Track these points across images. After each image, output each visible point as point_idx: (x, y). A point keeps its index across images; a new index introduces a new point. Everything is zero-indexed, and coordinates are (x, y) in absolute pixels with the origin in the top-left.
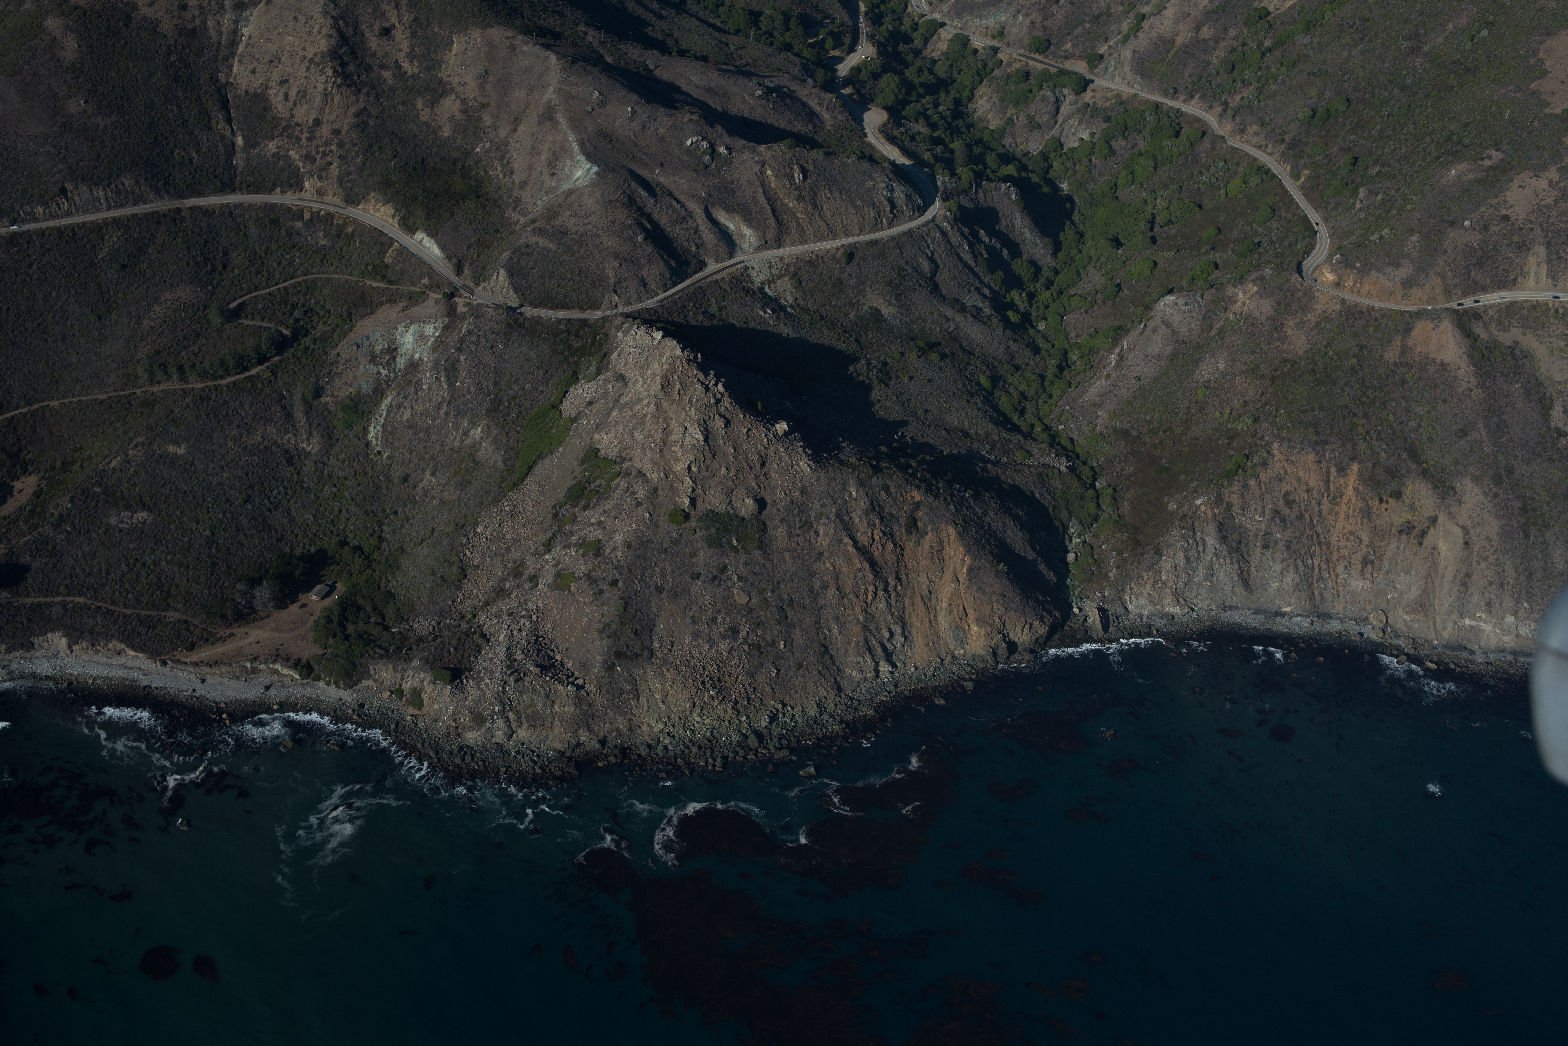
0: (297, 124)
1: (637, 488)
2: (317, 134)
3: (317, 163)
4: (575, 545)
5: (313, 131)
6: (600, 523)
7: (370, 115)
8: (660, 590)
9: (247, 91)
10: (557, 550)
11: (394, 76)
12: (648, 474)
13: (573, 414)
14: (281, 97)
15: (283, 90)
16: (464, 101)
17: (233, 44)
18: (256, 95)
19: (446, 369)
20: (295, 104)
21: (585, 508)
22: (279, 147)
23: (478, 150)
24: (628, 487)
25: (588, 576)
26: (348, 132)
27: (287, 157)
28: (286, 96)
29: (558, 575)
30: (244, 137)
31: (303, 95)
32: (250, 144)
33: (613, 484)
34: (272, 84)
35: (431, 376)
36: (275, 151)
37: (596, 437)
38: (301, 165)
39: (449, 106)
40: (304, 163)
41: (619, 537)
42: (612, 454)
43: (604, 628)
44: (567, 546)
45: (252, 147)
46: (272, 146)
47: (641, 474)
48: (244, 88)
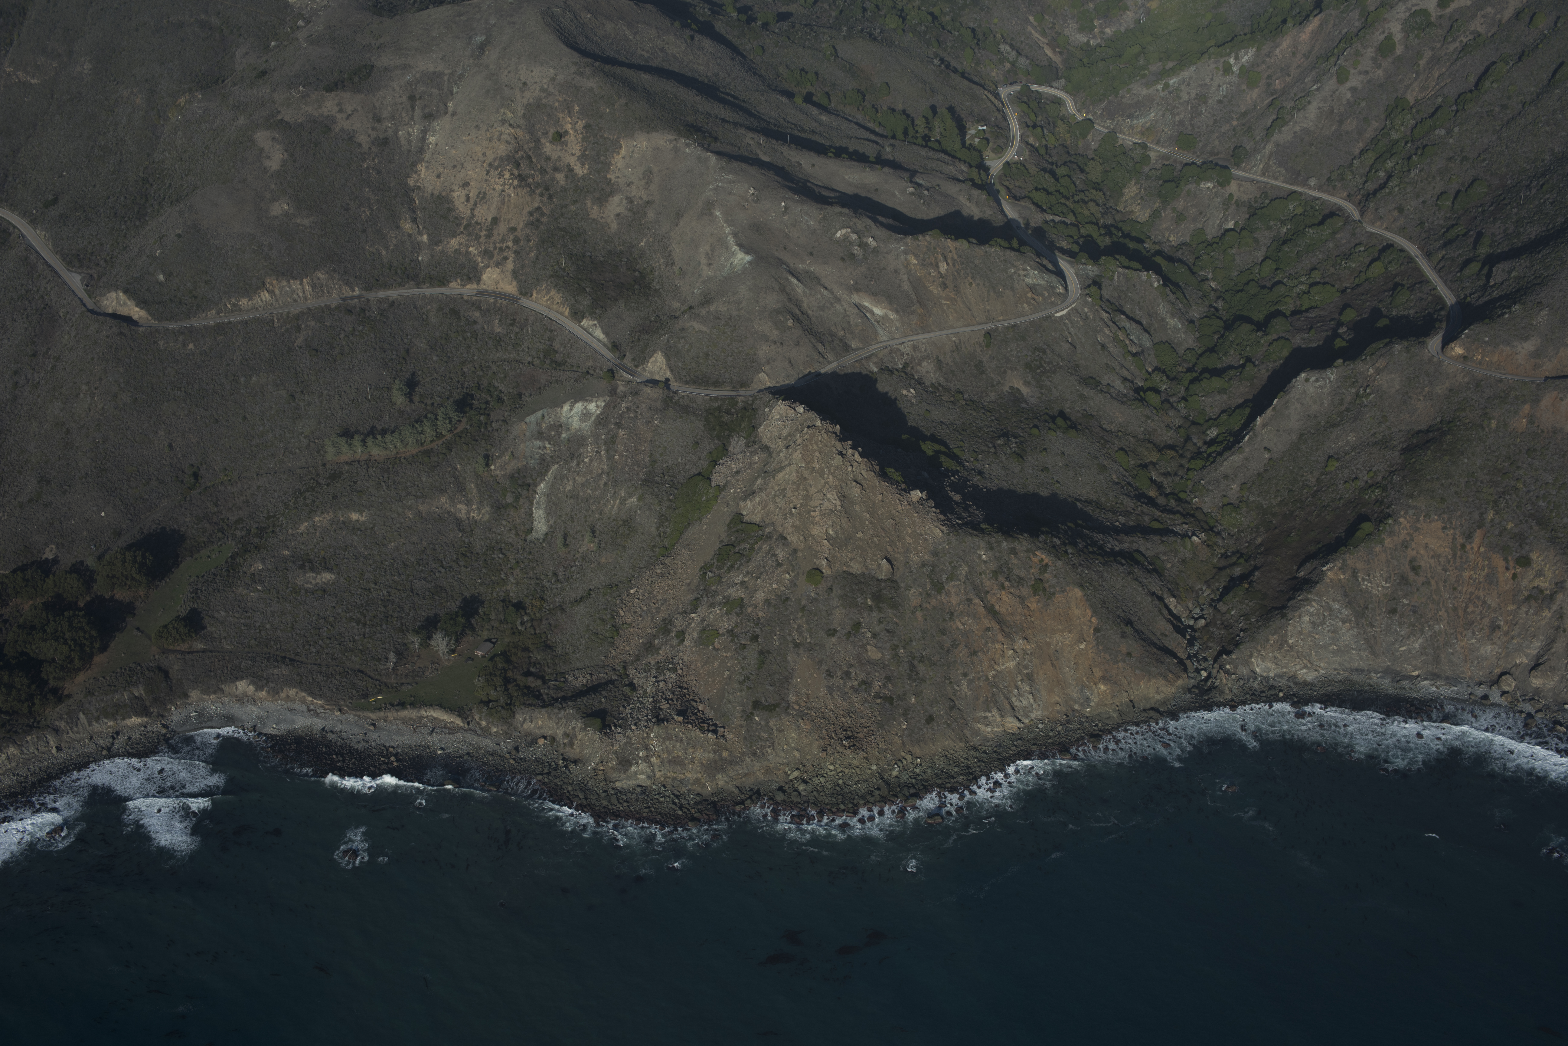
0: (477, 223)
1: (778, 551)
2: (495, 232)
3: (495, 259)
4: (720, 604)
5: (492, 229)
6: (743, 583)
7: (543, 214)
8: (797, 646)
9: (433, 194)
10: (703, 609)
11: (566, 177)
12: (788, 537)
13: (722, 484)
14: (463, 199)
15: (464, 193)
16: (630, 201)
17: (421, 151)
18: (440, 197)
19: (605, 443)
20: (475, 204)
21: (729, 570)
22: (460, 244)
23: (642, 244)
24: (770, 549)
25: (730, 632)
26: (522, 230)
27: (468, 253)
28: (468, 199)
29: (703, 630)
30: (429, 235)
31: (482, 197)
32: (435, 241)
33: (756, 547)
34: (456, 188)
35: (592, 450)
36: (457, 247)
37: (742, 504)
38: (480, 260)
39: (616, 205)
40: (482, 258)
41: (760, 596)
42: (756, 519)
43: (744, 680)
44: (712, 605)
45: (436, 244)
46: (454, 243)
47: (783, 538)
48: (430, 191)
